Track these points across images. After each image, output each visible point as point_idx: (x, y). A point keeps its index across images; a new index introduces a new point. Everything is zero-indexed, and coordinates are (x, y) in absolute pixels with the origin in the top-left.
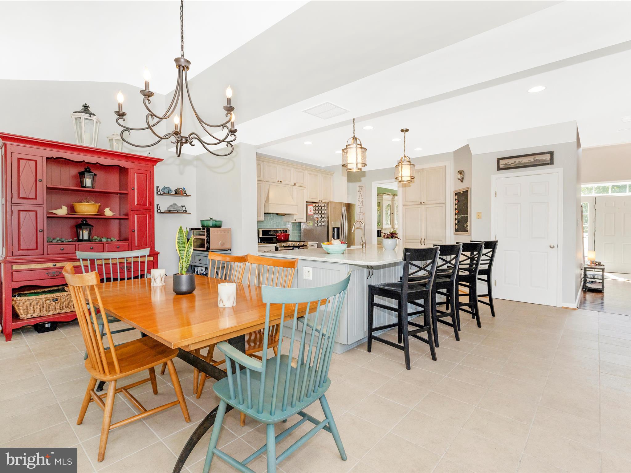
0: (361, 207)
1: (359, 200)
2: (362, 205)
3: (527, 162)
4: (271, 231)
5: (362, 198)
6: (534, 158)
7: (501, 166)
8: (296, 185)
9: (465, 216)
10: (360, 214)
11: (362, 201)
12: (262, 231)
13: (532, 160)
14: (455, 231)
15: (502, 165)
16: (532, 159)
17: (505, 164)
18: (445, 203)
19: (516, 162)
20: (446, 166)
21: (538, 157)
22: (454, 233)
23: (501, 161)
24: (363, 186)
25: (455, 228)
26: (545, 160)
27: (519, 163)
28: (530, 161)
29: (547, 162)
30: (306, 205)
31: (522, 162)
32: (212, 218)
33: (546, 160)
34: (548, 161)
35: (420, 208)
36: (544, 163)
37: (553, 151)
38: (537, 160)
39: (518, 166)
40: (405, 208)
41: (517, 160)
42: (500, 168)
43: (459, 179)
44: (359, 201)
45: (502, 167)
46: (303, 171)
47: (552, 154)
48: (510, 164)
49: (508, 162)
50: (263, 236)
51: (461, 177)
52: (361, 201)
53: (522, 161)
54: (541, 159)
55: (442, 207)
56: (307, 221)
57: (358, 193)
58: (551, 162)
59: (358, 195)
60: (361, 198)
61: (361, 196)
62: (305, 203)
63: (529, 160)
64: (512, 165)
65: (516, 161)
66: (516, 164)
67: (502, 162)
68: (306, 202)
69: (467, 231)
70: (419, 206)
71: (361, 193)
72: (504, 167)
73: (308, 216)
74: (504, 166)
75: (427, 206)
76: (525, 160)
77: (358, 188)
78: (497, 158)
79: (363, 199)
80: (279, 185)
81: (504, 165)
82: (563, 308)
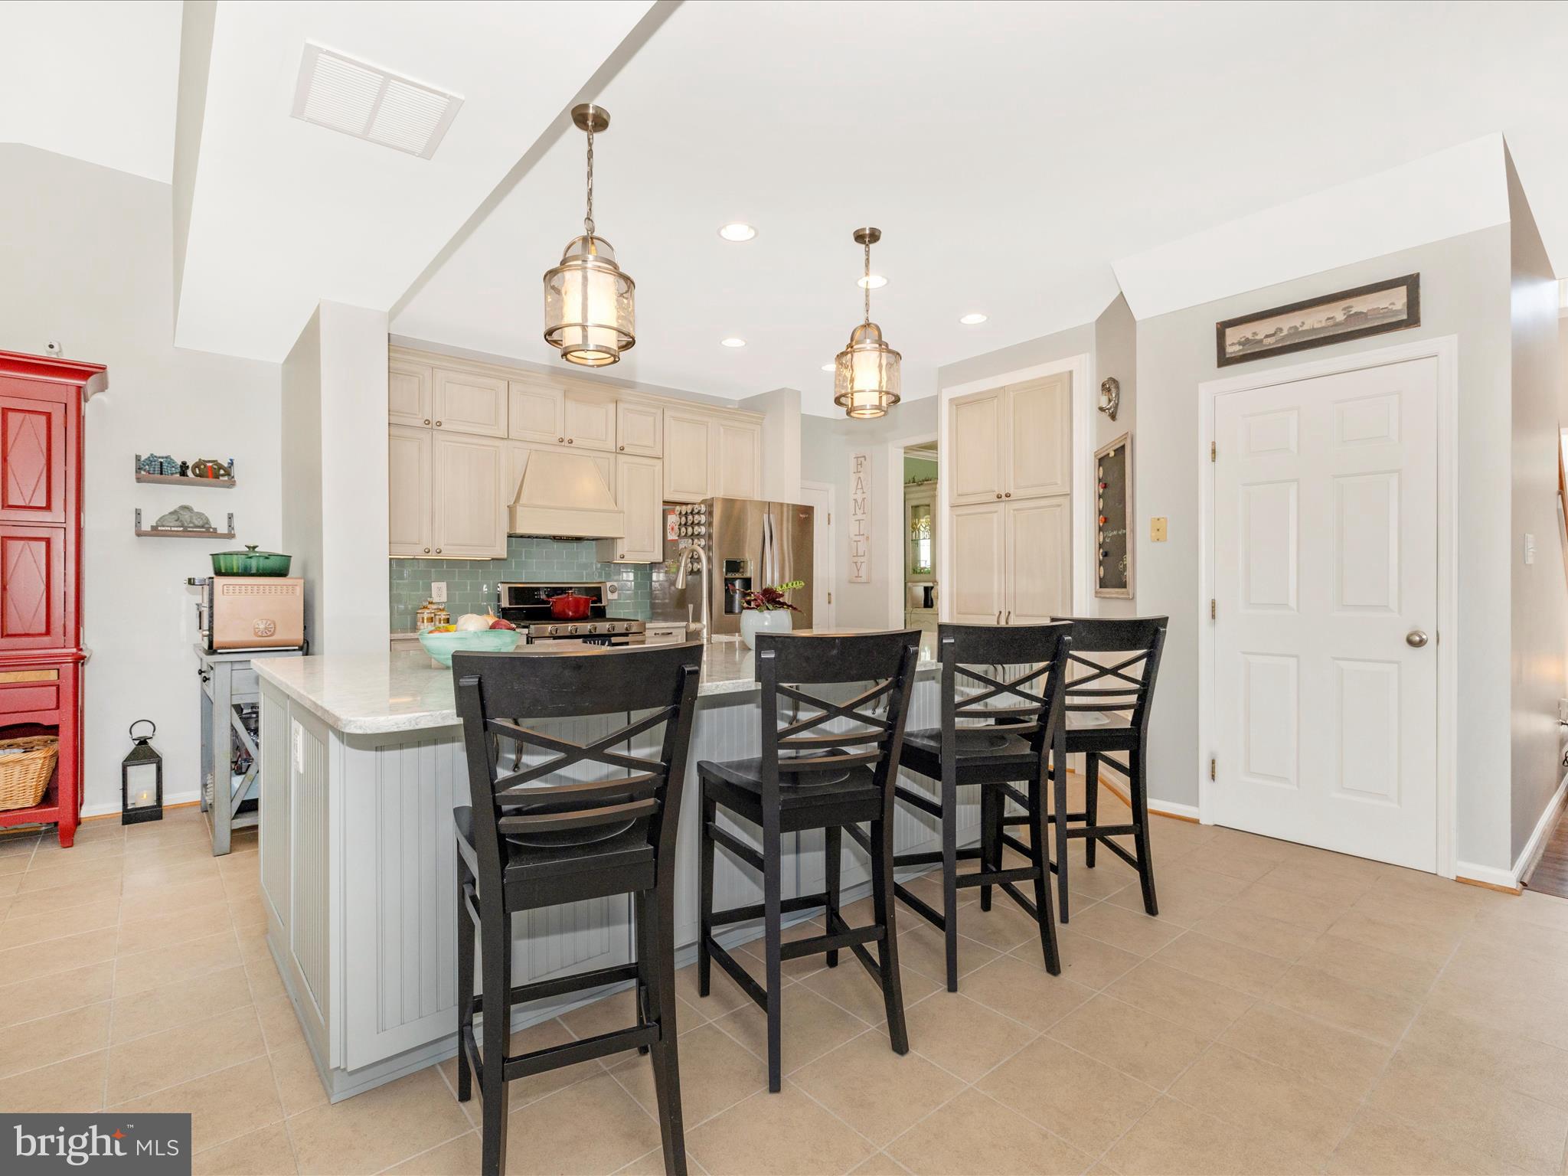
0: (860, 516)
1: (855, 497)
2: (864, 513)
3: (1319, 326)
4: (538, 589)
5: (863, 493)
6: (1344, 309)
7: (1232, 350)
8: (625, 451)
9: (1120, 533)
10: (857, 538)
11: (864, 499)
12: (509, 588)
13: (1340, 317)
14: (1098, 587)
15: (1233, 344)
16: (1337, 312)
17: (1246, 342)
18: (1069, 495)
19: (1281, 330)
20: (1071, 372)
21: (1360, 305)
22: (1096, 592)
23: (1229, 331)
24: (864, 457)
25: (1098, 576)
26: (1388, 312)
27: (1292, 331)
28: (1331, 323)
29: (1394, 320)
30: (664, 511)
31: (1305, 328)
32: (254, 547)
33: (1392, 311)
34: (1397, 313)
35: (996, 512)
36: (1386, 321)
37: (1418, 275)
38: (1357, 314)
39: (1288, 343)
40: (957, 516)
41: (1286, 323)
42: (1227, 356)
43: (1102, 409)
44: (855, 500)
45: (1234, 352)
46: (653, 411)
47: (1412, 283)
48: (1261, 341)
49: (1255, 334)
50: (510, 604)
51: (1110, 401)
52: (859, 501)
53: (1303, 323)
54: (1374, 309)
55: (1059, 506)
56: (664, 560)
57: (853, 478)
58: (1412, 318)
59: (853, 484)
60: (859, 492)
61: (860, 487)
62: (660, 508)
63: (1328, 319)
64: (1270, 343)
65: (1281, 326)
66: (1283, 339)
67: (1233, 335)
68: (664, 502)
69: (1123, 585)
70: (992, 507)
71: (860, 478)
72: (1240, 351)
73: (669, 545)
74: (1241, 347)
75: (1017, 505)
76: (1314, 321)
77: (853, 462)
78: (1217, 323)
79: (864, 496)
80: (566, 450)
81: (1240, 343)
82: (1460, 880)
